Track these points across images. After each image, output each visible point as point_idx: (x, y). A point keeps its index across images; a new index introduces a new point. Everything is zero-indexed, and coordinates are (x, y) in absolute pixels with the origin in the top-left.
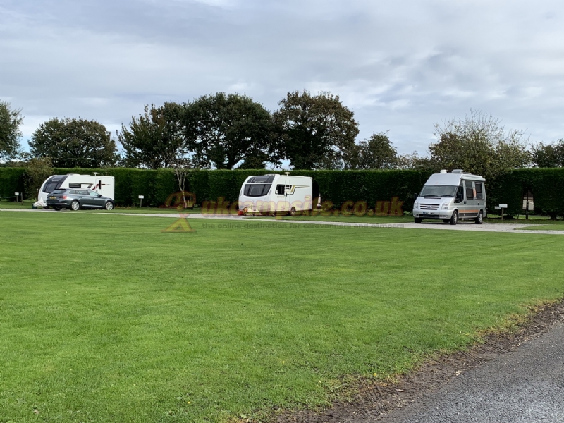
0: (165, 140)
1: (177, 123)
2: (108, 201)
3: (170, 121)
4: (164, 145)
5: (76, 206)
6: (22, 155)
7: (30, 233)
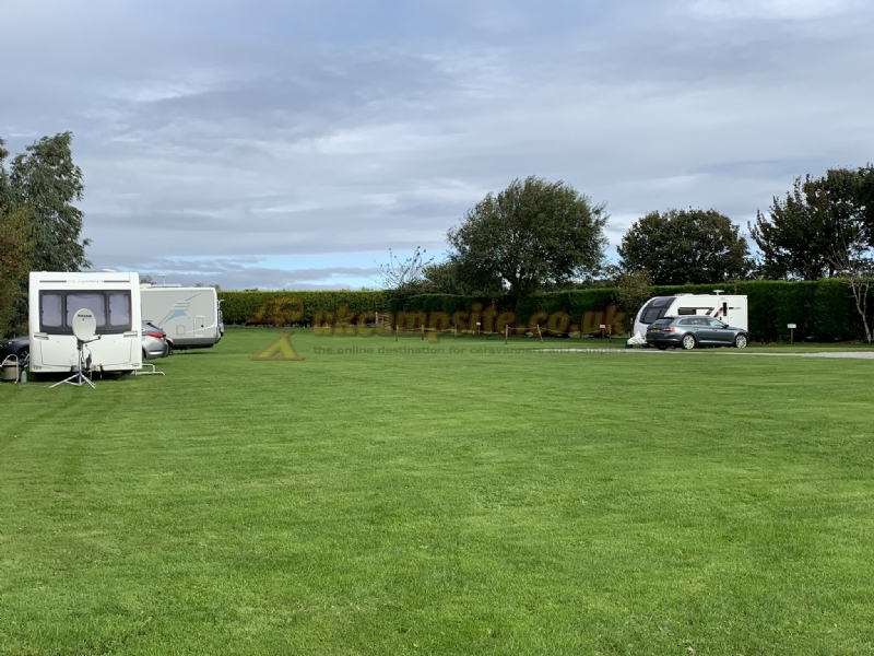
0: (829, 231)
1: (848, 202)
2: (740, 334)
3: (836, 200)
4: (827, 240)
5: (689, 343)
6: (608, 269)
7: (629, 384)
